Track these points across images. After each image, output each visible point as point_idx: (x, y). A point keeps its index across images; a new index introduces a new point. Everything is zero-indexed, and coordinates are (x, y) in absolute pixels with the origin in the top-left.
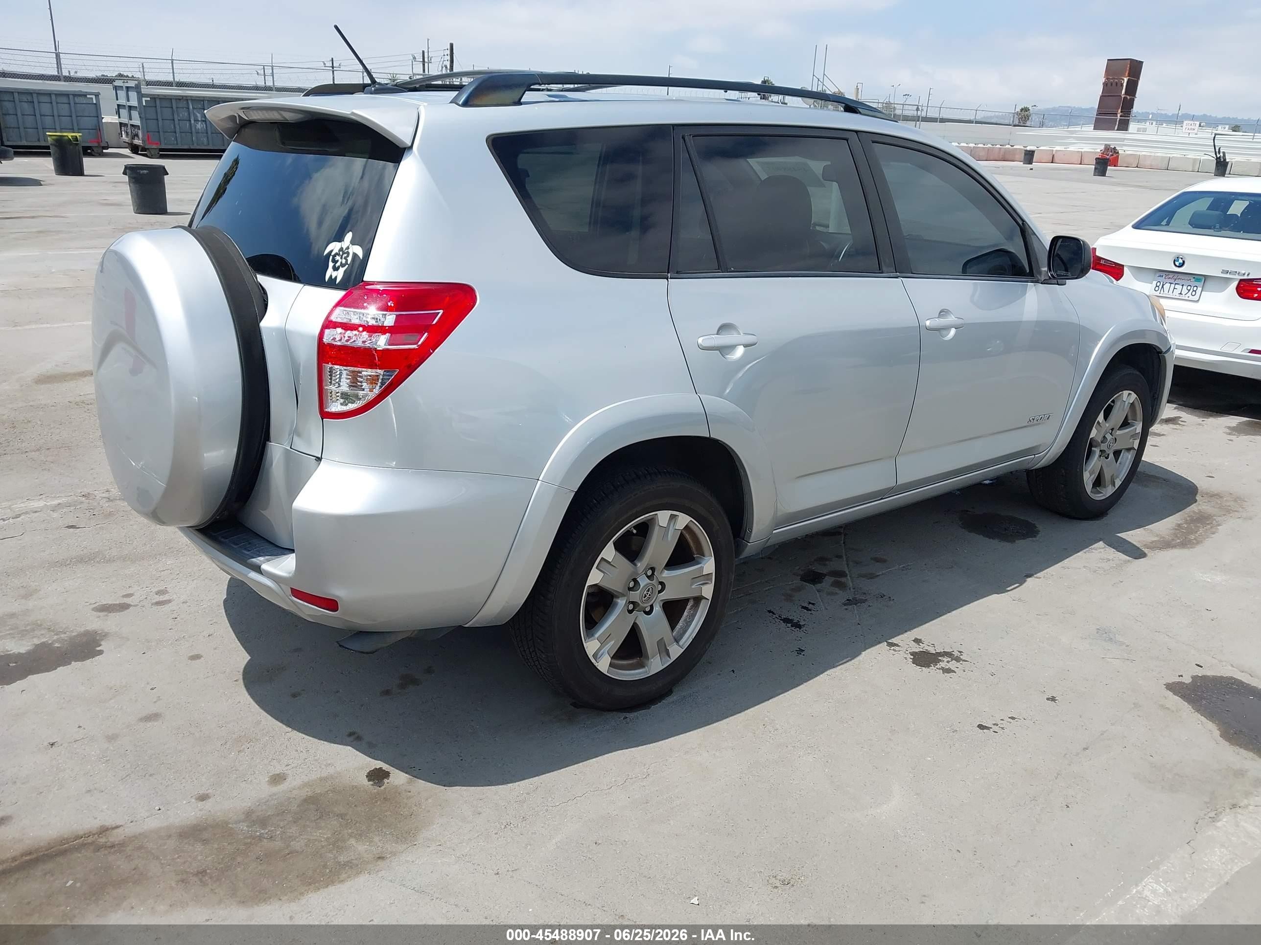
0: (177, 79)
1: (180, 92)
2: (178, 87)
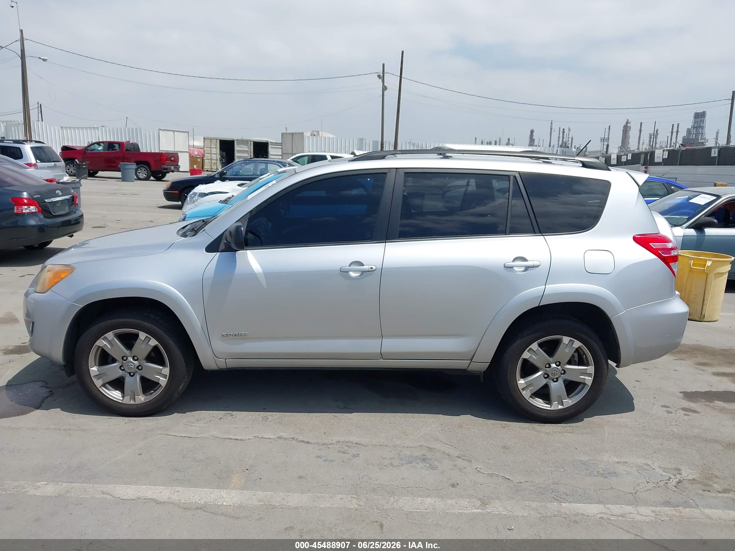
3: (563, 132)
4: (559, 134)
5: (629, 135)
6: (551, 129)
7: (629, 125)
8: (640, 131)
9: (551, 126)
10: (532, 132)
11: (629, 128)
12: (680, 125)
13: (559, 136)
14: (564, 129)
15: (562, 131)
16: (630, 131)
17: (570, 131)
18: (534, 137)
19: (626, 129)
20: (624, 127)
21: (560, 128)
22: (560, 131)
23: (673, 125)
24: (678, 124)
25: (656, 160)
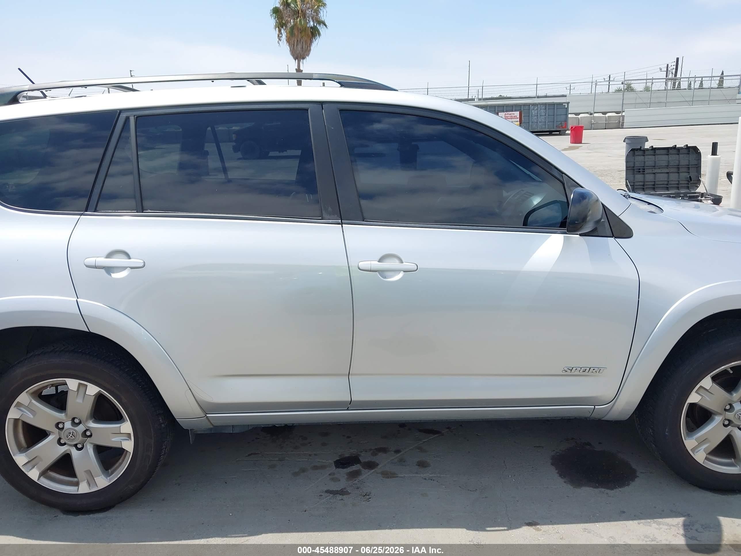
0: (484, 97)
1: (484, 103)
2: (484, 100)
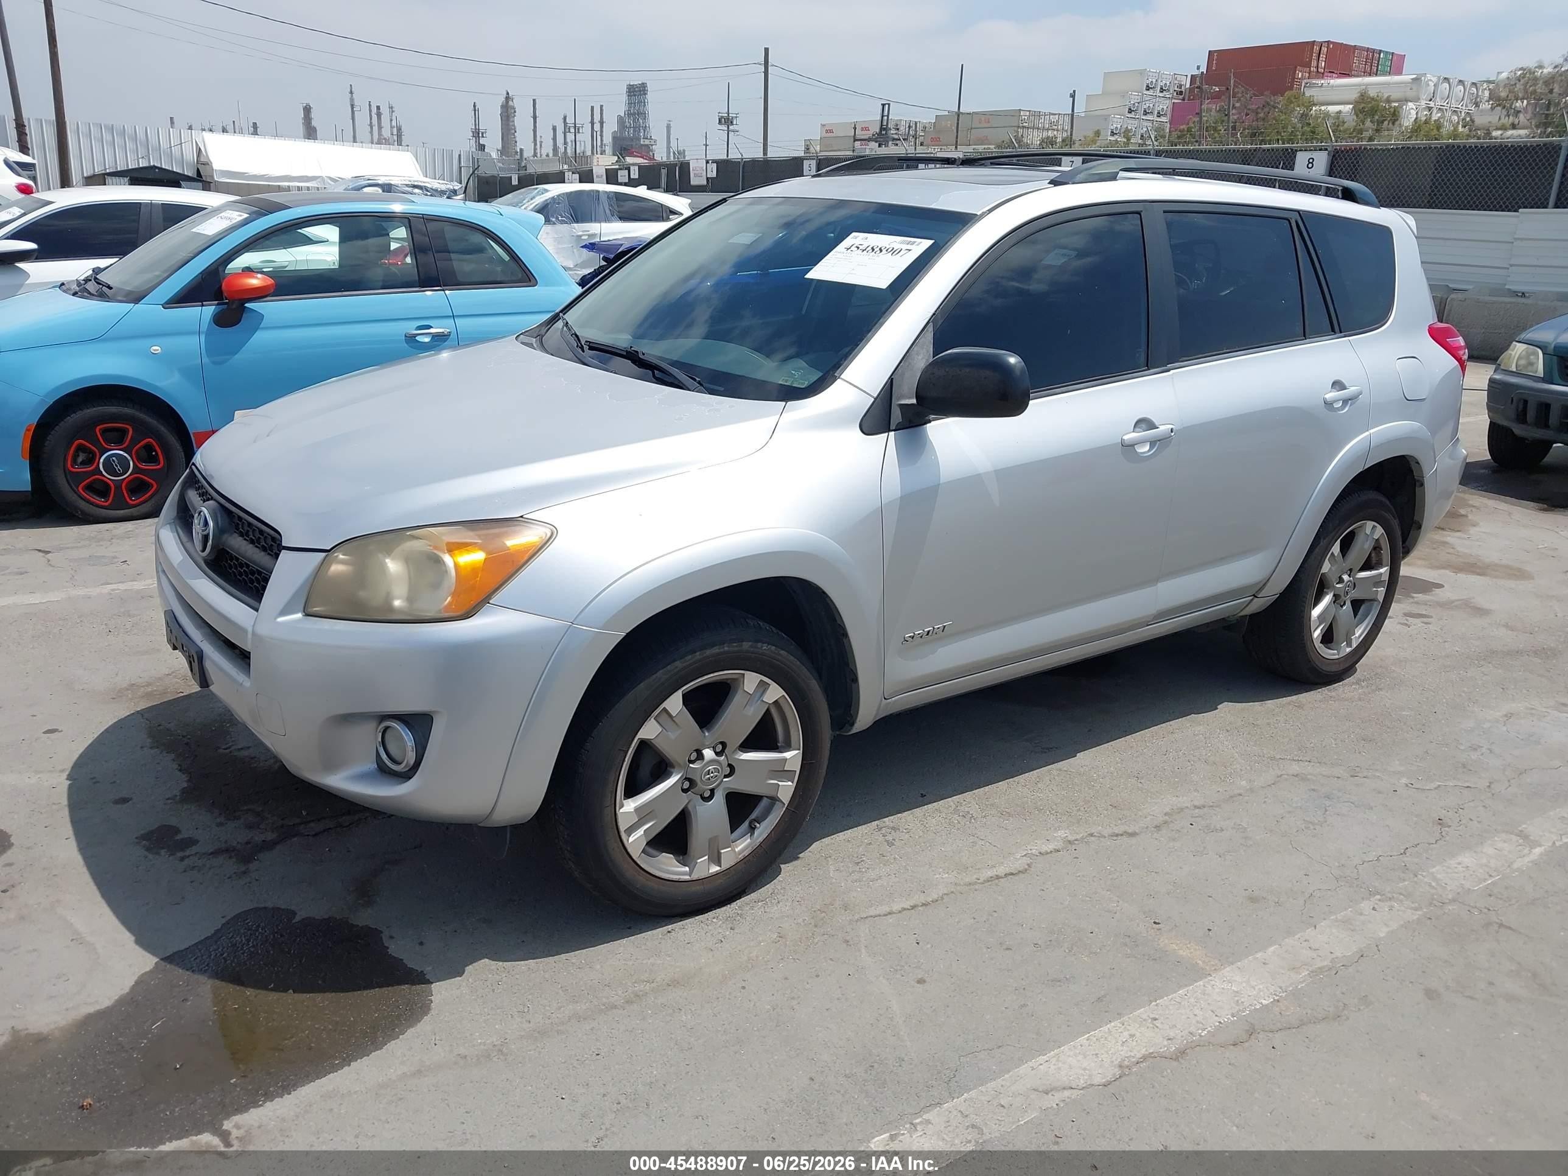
3: (379, 115)
4: (371, 119)
5: (514, 125)
6: (352, 106)
7: (510, 103)
8: (535, 117)
9: (352, 100)
10: (307, 110)
11: (513, 111)
12: (604, 108)
13: (371, 123)
14: (378, 108)
15: (374, 110)
16: (515, 116)
17: (393, 112)
18: (314, 123)
19: (507, 112)
20: (502, 107)
21: (370, 105)
22: (370, 111)
23: (592, 108)
24: (602, 106)
25: (694, 181)
